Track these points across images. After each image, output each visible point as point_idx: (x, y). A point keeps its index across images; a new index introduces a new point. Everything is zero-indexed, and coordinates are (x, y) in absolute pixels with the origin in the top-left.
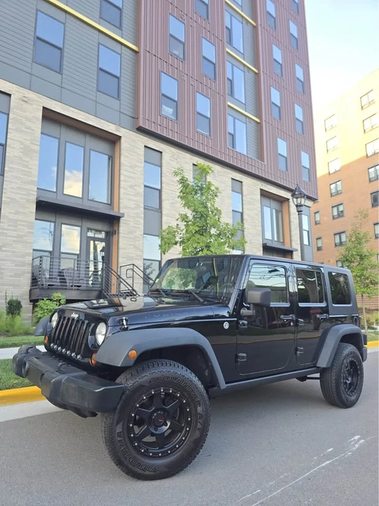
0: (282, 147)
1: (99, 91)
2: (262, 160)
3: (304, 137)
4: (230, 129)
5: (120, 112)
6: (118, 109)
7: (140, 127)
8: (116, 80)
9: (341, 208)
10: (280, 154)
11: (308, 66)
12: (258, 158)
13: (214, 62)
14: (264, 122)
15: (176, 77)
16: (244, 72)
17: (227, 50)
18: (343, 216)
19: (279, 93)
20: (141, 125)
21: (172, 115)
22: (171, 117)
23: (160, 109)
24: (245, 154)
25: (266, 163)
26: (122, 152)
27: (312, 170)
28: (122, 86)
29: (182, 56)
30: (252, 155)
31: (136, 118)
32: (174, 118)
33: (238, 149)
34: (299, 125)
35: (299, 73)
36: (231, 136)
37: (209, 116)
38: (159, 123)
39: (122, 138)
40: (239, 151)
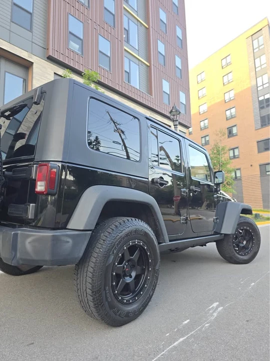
0: (166, 87)
1: (13, 22)
2: (151, 94)
3: (182, 80)
4: (126, 68)
5: (32, 42)
6: (31, 40)
7: (50, 56)
8: (29, 15)
9: (207, 138)
10: (164, 92)
11: (185, 29)
12: (148, 93)
13: (114, 13)
14: (152, 66)
15: (81, 20)
16: (138, 26)
17: (124, 6)
18: (208, 144)
19: (163, 45)
20: (51, 54)
21: (79, 50)
22: (78, 52)
23: (68, 44)
24: (138, 88)
25: (153, 97)
26: (34, 75)
27: (187, 106)
28: (34, 21)
29: (87, 4)
30: (144, 90)
31: (46, 49)
32: (80, 53)
33: (132, 84)
34: (178, 72)
35: (179, 33)
36: (127, 74)
37: (109, 55)
38: (67, 55)
39: (34, 64)
40: (134, 86)
